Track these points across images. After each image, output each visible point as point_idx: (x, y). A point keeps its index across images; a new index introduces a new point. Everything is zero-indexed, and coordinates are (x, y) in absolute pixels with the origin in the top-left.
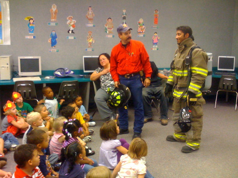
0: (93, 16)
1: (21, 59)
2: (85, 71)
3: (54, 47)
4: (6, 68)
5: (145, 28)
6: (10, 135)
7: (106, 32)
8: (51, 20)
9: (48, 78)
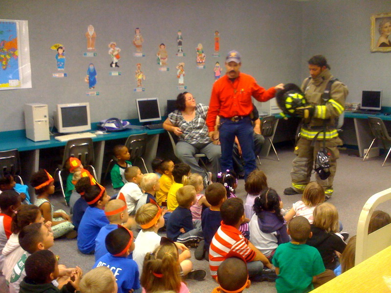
0: (141, 41)
4: (44, 122)
5: (204, 56)
7: (159, 64)
8: (88, 49)
9: (100, 133)
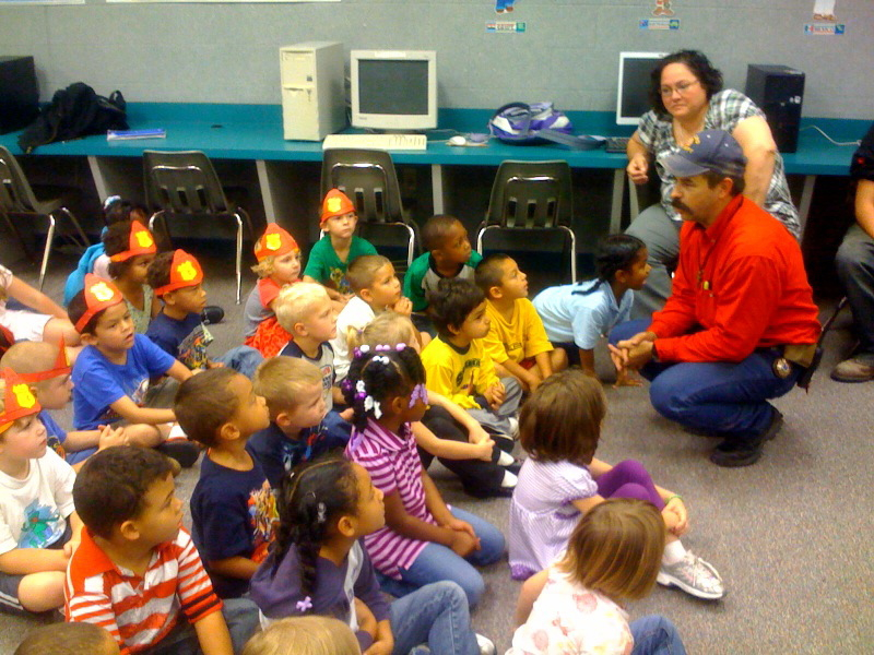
1: (361, 62)
2: (621, 121)
3: (505, 11)
4: (305, 93)
6: (252, 358)
9: (459, 140)
